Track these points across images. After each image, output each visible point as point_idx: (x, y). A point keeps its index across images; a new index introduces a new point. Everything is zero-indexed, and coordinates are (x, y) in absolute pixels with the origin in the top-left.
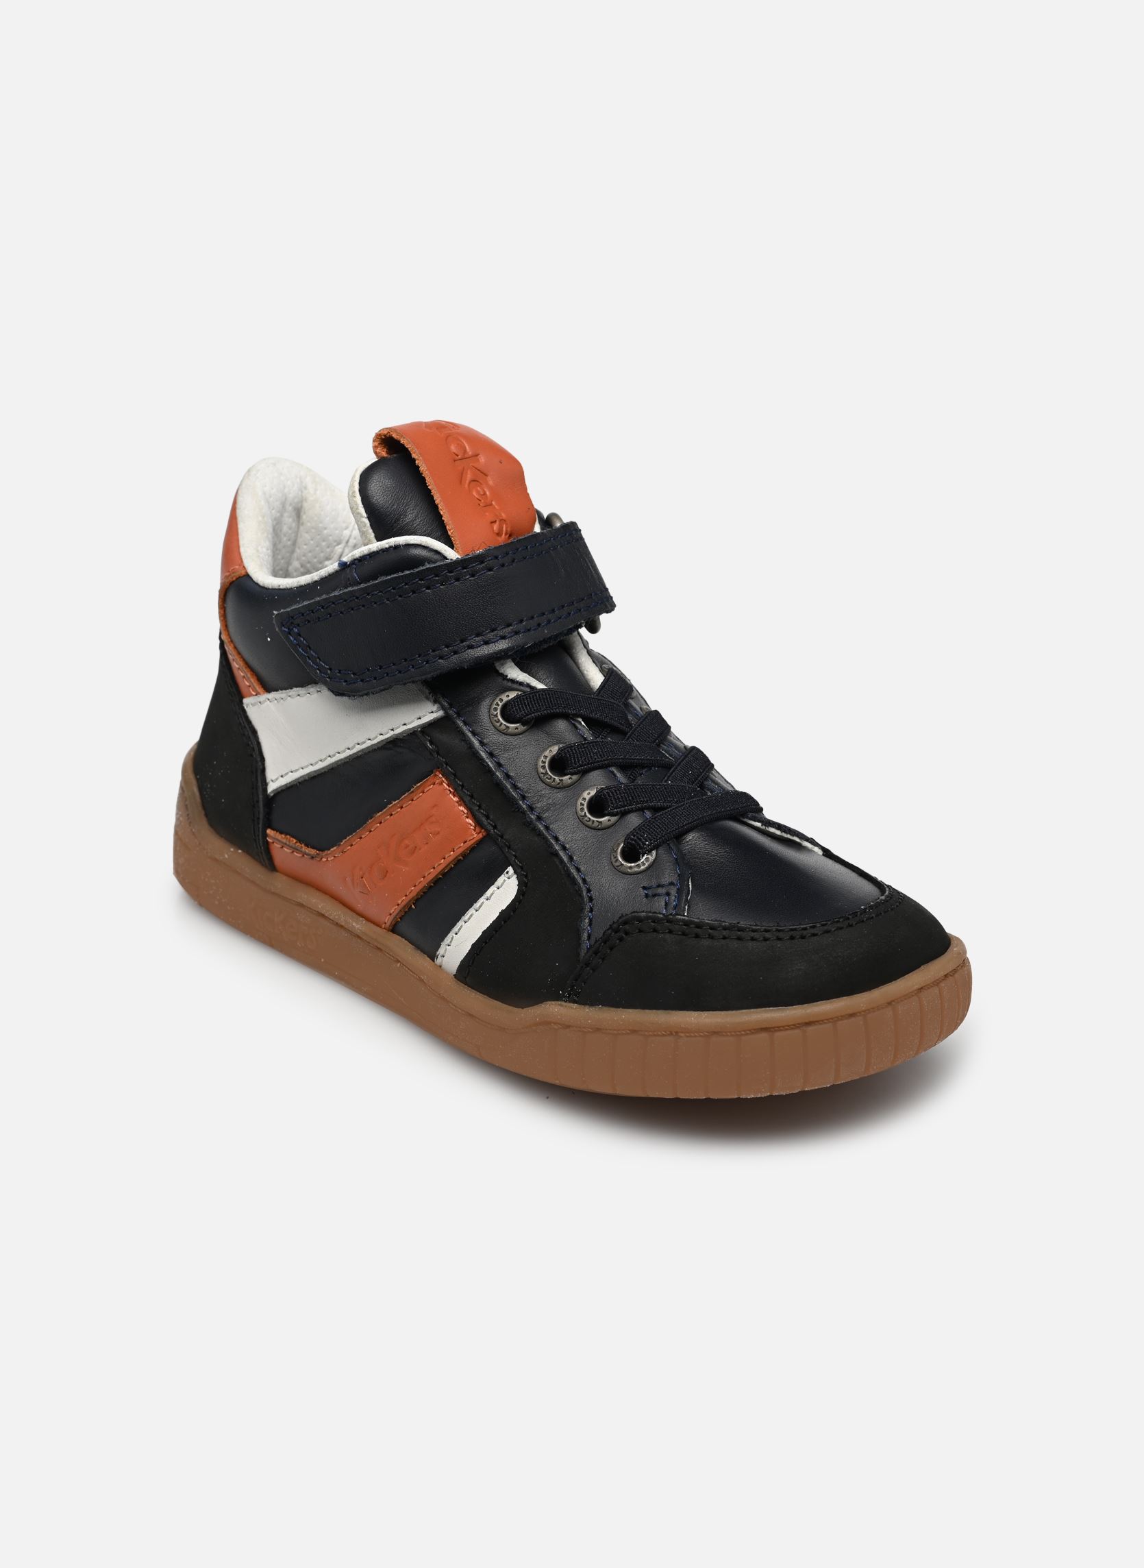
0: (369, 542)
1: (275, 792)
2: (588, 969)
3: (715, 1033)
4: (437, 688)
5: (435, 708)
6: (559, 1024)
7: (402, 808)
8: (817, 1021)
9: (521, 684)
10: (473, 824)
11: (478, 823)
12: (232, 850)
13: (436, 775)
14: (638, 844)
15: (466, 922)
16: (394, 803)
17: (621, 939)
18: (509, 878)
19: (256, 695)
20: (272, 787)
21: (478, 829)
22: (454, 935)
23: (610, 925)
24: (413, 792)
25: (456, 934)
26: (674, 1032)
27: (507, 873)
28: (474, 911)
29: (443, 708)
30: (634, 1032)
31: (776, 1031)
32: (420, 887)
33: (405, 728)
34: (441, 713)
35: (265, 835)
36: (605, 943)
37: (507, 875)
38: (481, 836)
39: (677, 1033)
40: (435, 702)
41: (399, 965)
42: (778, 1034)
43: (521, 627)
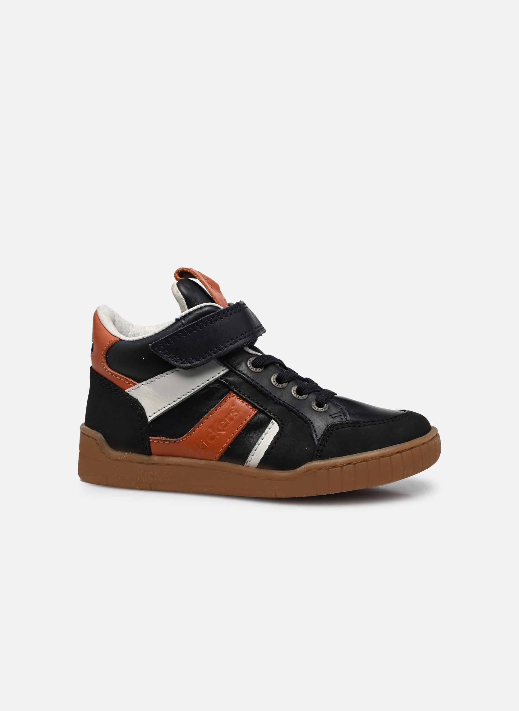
0: (186, 310)
1: (152, 420)
2: (322, 446)
3: (382, 457)
4: (224, 360)
5: (224, 368)
6: (317, 469)
7: (216, 410)
8: (414, 447)
9: (254, 354)
10: (252, 408)
11: (254, 407)
12: (126, 453)
13: (230, 394)
14: (321, 401)
15: (259, 445)
16: (212, 410)
17: (331, 433)
18: (273, 424)
19: (134, 385)
20: (150, 419)
21: (254, 410)
22: (255, 451)
23: (325, 429)
24: (220, 403)
25: (255, 450)
26: (365, 460)
27: (272, 422)
28: (261, 440)
29: (228, 367)
30: (349, 464)
31: (402, 452)
32: (232, 439)
33: (214, 378)
34: (227, 370)
35: (149, 439)
36: (325, 436)
37: (272, 423)
38: (256, 412)
39: (367, 460)
40: (224, 366)
41: (226, 472)
42: (403, 453)
43: (246, 335)
